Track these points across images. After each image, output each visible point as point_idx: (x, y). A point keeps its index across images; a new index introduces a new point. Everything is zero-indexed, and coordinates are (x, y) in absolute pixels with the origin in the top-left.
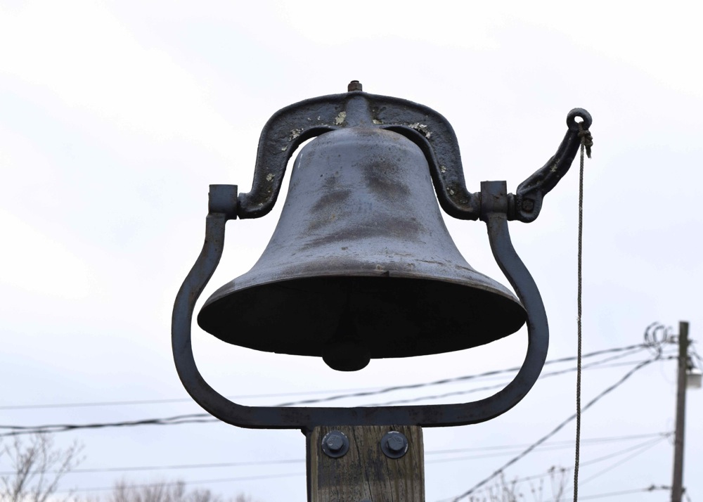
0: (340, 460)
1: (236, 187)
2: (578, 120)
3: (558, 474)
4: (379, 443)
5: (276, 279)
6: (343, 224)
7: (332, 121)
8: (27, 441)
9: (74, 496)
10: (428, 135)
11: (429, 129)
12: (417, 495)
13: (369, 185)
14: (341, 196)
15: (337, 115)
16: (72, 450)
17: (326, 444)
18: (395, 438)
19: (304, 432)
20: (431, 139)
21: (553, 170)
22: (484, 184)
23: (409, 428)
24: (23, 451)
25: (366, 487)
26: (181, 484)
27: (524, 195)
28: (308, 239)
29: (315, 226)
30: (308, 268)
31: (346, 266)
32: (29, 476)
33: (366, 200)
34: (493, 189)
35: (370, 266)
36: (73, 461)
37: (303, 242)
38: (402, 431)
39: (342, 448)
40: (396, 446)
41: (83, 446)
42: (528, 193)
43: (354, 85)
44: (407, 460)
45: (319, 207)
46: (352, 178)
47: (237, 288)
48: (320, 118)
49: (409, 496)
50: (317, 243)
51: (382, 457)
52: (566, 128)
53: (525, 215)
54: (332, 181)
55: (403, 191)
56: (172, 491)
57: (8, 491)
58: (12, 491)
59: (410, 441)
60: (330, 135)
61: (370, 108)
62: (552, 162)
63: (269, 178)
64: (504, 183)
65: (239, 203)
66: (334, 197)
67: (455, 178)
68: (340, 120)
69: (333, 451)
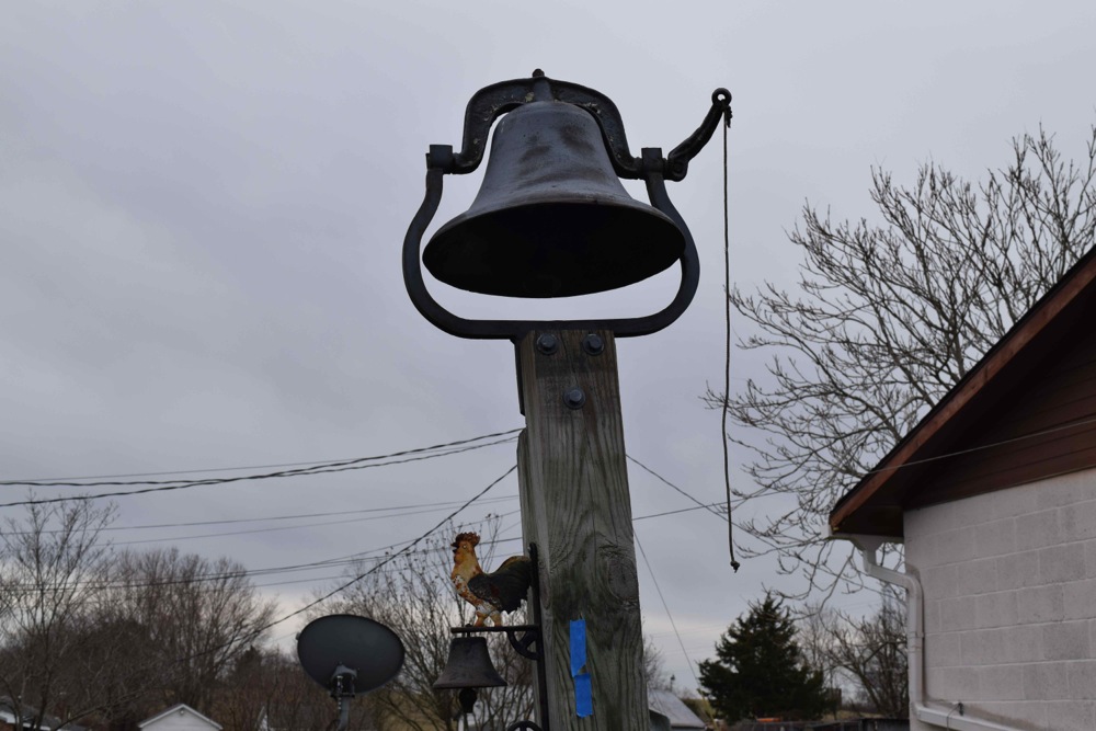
0: (552, 357)
1: (451, 147)
2: (721, 97)
3: (493, 521)
4: (581, 344)
5: (504, 207)
6: (548, 170)
7: (523, 99)
8: (71, 505)
9: (110, 546)
10: (599, 112)
11: (598, 107)
12: (613, 383)
13: (564, 143)
14: (544, 150)
15: (526, 94)
16: (109, 509)
17: (541, 344)
18: (594, 338)
19: (513, 341)
20: (600, 115)
21: (699, 139)
22: (644, 151)
23: (604, 333)
24: (68, 511)
25: (573, 377)
26: (175, 551)
27: (675, 159)
28: (521, 182)
29: (525, 173)
30: (531, 198)
31: (562, 196)
32: (72, 533)
33: (563, 154)
34: (651, 154)
35: (582, 196)
36: (109, 519)
37: (517, 184)
38: (598, 334)
39: (554, 346)
40: (595, 345)
41: (117, 507)
42: (678, 157)
43: (538, 73)
44: (604, 357)
45: (525, 158)
46: (550, 137)
47: (468, 217)
48: (514, 96)
49: (607, 384)
50: (530, 184)
51: (585, 354)
52: (711, 104)
53: (676, 175)
54: (534, 139)
55: (590, 148)
56: (167, 557)
57: (56, 543)
58: (60, 543)
59: (605, 342)
60: (521, 108)
61: (552, 90)
62: (698, 132)
63: (476, 142)
64: (660, 150)
65: (454, 160)
66: (537, 151)
67: (621, 146)
68: (529, 99)
69: (547, 349)
